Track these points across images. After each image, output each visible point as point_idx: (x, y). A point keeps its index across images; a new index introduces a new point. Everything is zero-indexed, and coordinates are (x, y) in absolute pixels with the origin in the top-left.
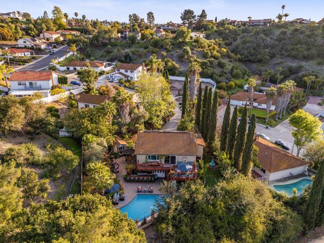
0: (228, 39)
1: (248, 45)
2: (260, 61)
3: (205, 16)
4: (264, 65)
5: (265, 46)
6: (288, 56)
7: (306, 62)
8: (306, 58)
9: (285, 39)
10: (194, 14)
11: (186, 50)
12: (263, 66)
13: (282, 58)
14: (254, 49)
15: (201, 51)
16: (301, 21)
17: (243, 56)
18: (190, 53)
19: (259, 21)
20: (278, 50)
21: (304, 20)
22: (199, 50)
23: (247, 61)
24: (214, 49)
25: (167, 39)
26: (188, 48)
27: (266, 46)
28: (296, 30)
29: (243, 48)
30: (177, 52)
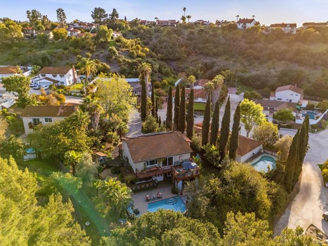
0: (144, 39)
1: (164, 44)
2: (179, 59)
3: (117, 15)
4: (183, 62)
5: (179, 45)
6: (202, 53)
7: (216, 58)
8: (216, 55)
9: (195, 39)
10: (106, 13)
11: (113, 50)
12: (182, 64)
13: (196, 56)
14: (171, 48)
15: (125, 51)
16: (203, 23)
17: (163, 55)
18: (117, 53)
19: (167, 22)
20: (191, 49)
21: (204, 22)
22: (124, 49)
23: (167, 59)
24: (138, 48)
25: (88, 38)
26: (114, 48)
27: (181, 46)
28: (202, 30)
29: (162, 48)
30: (102, 53)
